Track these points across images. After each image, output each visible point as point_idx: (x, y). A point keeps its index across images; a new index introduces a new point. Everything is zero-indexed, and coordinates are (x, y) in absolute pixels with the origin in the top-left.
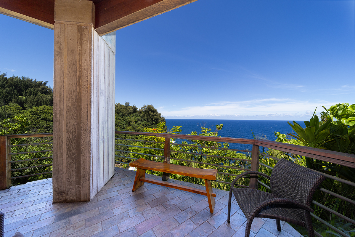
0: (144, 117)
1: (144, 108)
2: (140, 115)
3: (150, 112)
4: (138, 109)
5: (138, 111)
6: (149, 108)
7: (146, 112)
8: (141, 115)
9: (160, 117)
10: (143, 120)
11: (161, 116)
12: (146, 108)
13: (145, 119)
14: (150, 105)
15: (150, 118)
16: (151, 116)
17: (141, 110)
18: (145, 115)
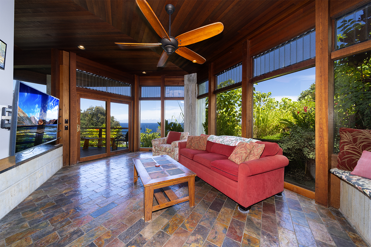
0: (92, 121)
1: (91, 109)
2: (85, 119)
3: (99, 114)
4: (82, 111)
5: (82, 113)
6: (98, 110)
7: (93, 115)
8: (87, 118)
9: (114, 121)
10: (90, 124)
11: (115, 120)
12: (93, 109)
13: (92, 124)
14: (99, 107)
15: (100, 122)
16: (101, 119)
17: (86, 112)
18: (92, 118)
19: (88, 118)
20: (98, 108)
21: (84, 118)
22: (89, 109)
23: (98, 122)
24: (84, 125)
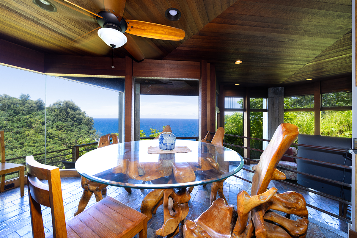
0: (60, 116)
3: (69, 109)
5: (46, 108)
6: (67, 105)
7: (61, 110)
8: (53, 113)
9: (85, 117)
10: (57, 120)
11: (86, 115)
12: (61, 104)
13: (60, 119)
15: (69, 117)
16: (71, 115)
17: (53, 106)
18: (60, 113)
19: (55, 113)
20: (67, 103)
21: (49, 113)
22: (57, 104)
23: (67, 117)
24: (50, 121)
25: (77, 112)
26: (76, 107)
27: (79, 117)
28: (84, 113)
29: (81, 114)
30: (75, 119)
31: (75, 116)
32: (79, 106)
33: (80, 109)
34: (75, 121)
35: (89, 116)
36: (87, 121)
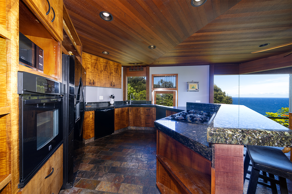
25: (219, 92)
26: (218, 89)
27: (220, 96)
28: (224, 93)
29: (221, 94)
30: (217, 98)
31: (217, 96)
32: (220, 88)
33: (221, 90)
34: (217, 99)
35: (228, 95)
36: (227, 99)
